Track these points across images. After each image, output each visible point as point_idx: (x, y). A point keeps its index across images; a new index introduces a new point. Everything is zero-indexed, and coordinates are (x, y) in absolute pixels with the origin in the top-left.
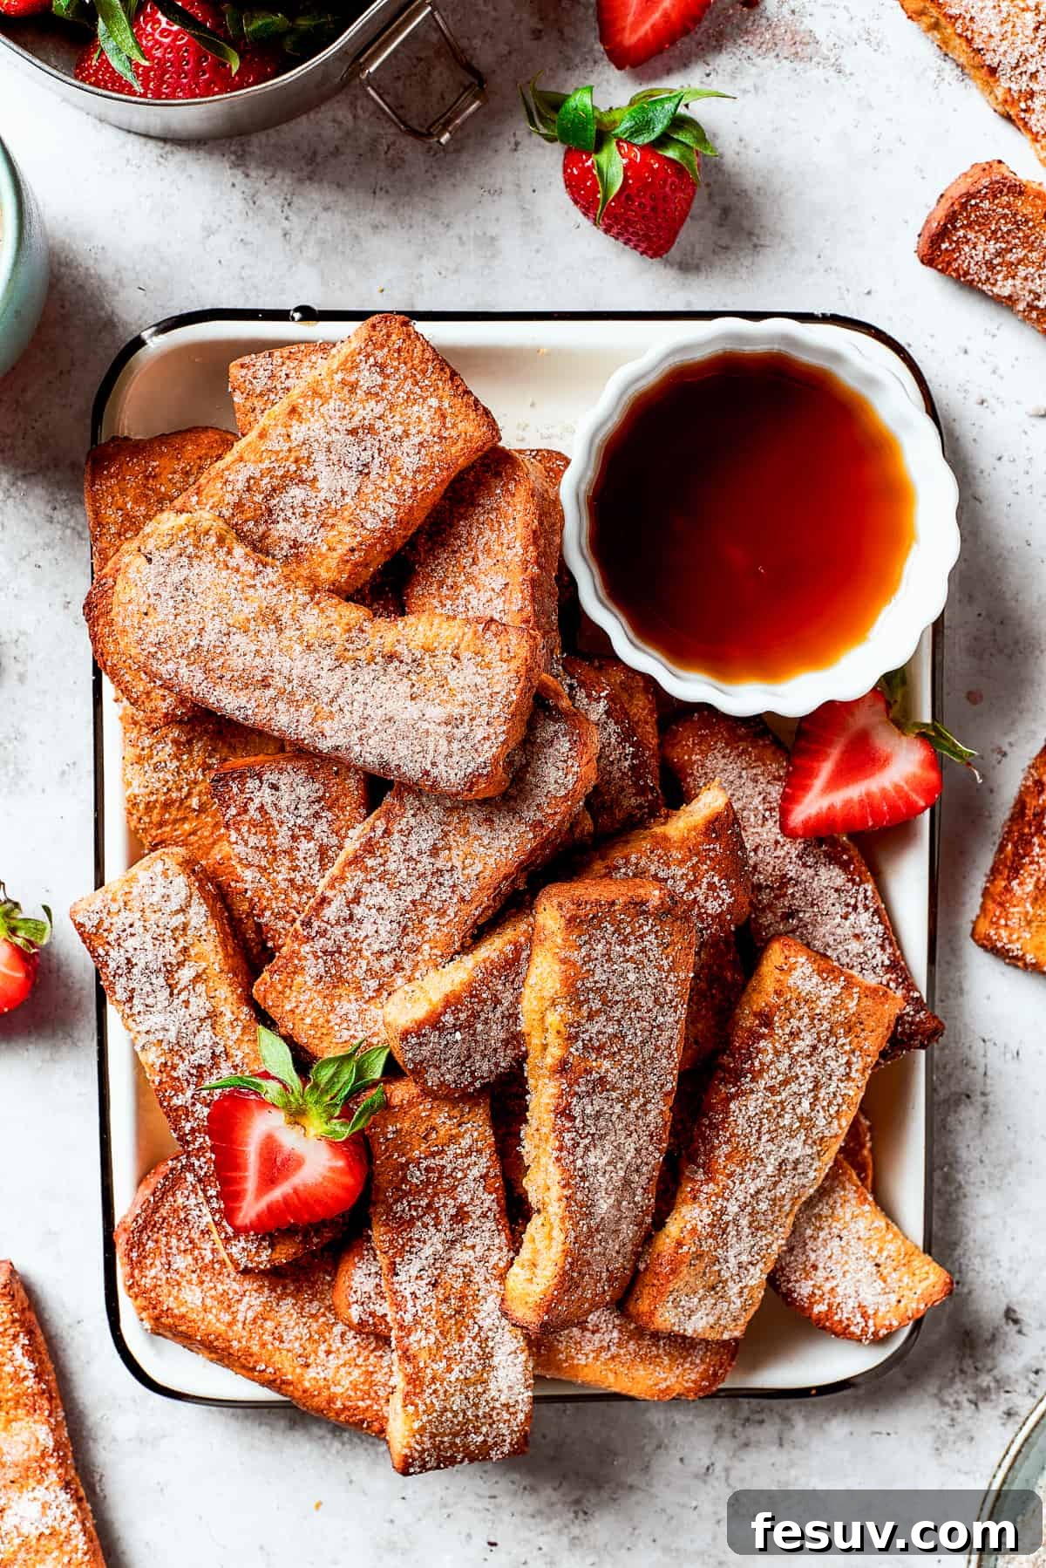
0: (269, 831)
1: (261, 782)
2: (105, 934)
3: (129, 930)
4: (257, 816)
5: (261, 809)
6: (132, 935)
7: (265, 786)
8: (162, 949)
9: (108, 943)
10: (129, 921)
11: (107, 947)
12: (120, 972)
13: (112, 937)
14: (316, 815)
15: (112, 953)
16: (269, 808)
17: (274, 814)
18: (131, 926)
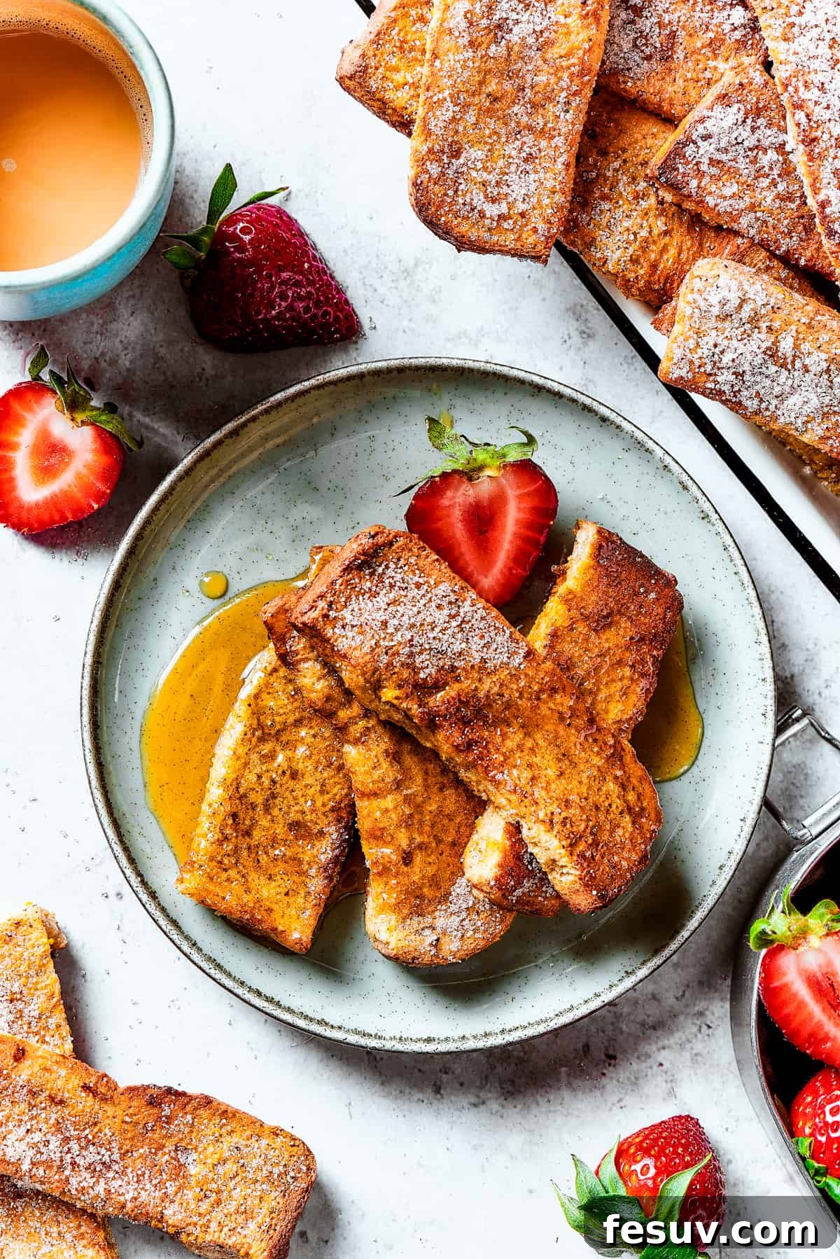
0: (733, 173)
1: (695, 143)
2: (702, 370)
3: (717, 350)
4: (714, 171)
5: (712, 162)
6: (722, 352)
7: (700, 143)
8: (752, 343)
9: (710, 375)
10: (711, 343)
11: (711, 378)
12: (736, 389)
13: (709, 368)
14: (753, 129)
15: (719, 379)
16: (718, 156)
17: (724, 157)
18: (715, 346)
